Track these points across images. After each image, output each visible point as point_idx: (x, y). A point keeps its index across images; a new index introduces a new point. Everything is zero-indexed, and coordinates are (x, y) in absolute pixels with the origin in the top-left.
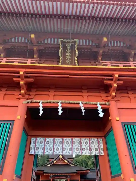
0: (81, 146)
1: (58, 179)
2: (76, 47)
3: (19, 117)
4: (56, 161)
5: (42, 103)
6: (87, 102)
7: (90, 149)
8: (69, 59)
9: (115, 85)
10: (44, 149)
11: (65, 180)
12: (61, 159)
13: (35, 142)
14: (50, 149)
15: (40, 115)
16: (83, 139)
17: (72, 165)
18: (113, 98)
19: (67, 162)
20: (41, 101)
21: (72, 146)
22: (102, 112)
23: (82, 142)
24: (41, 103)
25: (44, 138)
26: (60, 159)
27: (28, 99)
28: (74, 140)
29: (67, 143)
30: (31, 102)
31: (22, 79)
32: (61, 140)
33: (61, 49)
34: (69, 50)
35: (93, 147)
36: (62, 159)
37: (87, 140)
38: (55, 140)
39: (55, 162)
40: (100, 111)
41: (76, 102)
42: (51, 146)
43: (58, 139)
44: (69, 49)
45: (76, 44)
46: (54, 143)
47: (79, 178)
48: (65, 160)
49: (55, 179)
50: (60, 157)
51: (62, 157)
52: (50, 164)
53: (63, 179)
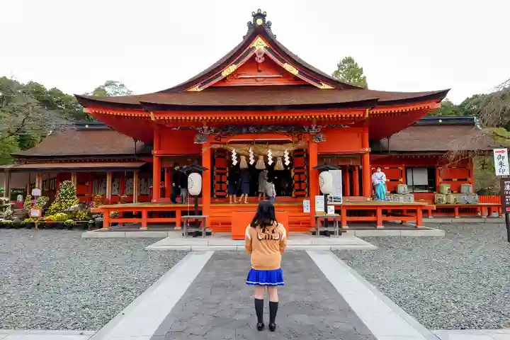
1: (245, 147)
4: (232, 68)
11: (292, 149)
12: (260, 60)
17: (325, 86)
19: (295, 72)
26: (255, 55)
36: (265, 55)
39: (225, 73)
47: (363, 146)
48: (284, 62)
49: (225, 144)
50: (257, 48)
51: (266, 48)
52: (203, 84)
53: (275, 146)
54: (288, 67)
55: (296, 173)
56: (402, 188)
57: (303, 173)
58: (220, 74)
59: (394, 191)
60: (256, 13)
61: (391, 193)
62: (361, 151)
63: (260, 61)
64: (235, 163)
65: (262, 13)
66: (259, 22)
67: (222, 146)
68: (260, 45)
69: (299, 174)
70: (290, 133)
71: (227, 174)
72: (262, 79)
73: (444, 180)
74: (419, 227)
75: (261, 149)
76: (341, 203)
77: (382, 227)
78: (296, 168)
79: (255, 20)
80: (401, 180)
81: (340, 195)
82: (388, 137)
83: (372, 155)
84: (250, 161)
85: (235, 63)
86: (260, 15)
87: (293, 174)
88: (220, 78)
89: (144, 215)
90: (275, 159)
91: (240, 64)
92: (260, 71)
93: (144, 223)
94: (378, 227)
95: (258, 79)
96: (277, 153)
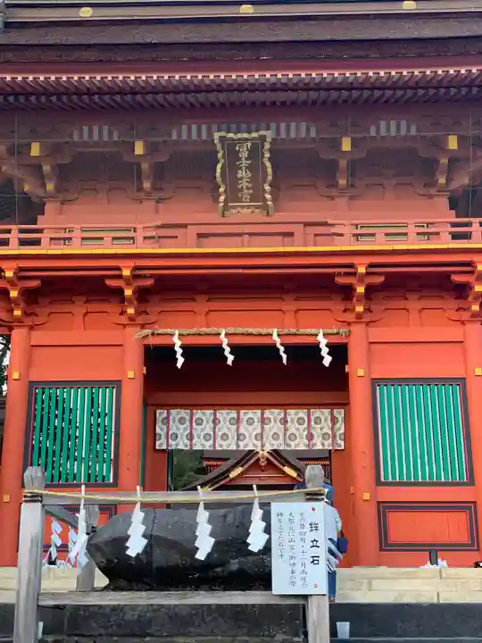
0: (286, 430)
2: (267, 155)
3: (131, 374)
4: (239, 470)
5: (179, 335)
6: (293, 331)
7: (310, 437)
8: (248, 188)
9: (361, 289)
10: (191, 437)
13: (166, 420)
14: (207, 437)
15: (177, 367)
16: (292, 412)
18: (359, 316)
20: (177, 332)
21: (263, 428)
22: (328, 354)
23: (289, 419)
24: (176, 336)
25: (189, 411)
26: (258, 460)
27: (143, 326)
28: (267, 413)
29: (250, 422)
30: (153, 334)
31: (128, 284)
32: (234, 414)
33: (222, 161)
34: (244, 163)
35: (316, 431)
36: (267, 459)
37: (302, 413)
38: (218, 415)
39: (233, 474)
40: (325, 351)
41: (264, 331)
42: (209, 430)
43: (224, 412)
44: (246, 159)
45: (267, 146)
46: (215, 421)
48: (284, 466)
54: (287, 470)
58: (228, 476)
63: (263, 464)
85: (242, 466)
88: (229, 479)
92: (263, 471)
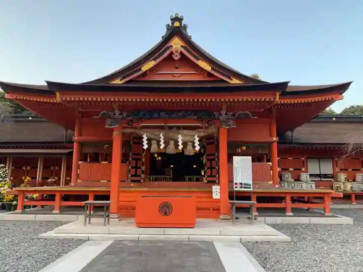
1: (156, 132)
11: (202, 134)
12: (177, 57)
17: (235, 81)
19: (208, 68)
26: (172, 53)
36: (181, 53)
47: (271, 136)
48: (198, 59)
49: (136, 128)
50: (174, 46)
51: (182, 46)
52: (124, 78)
53: (185, 132)
54: (202, 64)
55: (208, 160)
56: (304, 176)
57: (214, 160)
58: (140, 69)
59: (298, 179)
60: (174, 17)
61: (295, 180)
62: (269, 140)
63: (177, 59)
64: (146, 147)
65: (179, 17)
66: (177, 24)
67: (133, 131)
68: (177, 44)
69: (210, 160)
70: (200, 119)
71: (143, 160)
72: (179, 75)
73: (341, 170)
74: (326, 214)
75: (171, 134)
76: (251, 189)
77: (292, 214)
78: (208, 155)
79: (173, 23)
80: (303, 169)
81: (250, 182)
82: (292, 130)
83: (279, 145)
84: (160, 145)
85: (154, 60)
86: (177, 19)
87: (205, 160)
88: (140, 73)
89: (58, 198)
90: (185, 144)
91: (158, 60)
92: (177, 68)
93: (57, 207)
94: (288, 214)
95: (175, 75)
96: (187, 139)
